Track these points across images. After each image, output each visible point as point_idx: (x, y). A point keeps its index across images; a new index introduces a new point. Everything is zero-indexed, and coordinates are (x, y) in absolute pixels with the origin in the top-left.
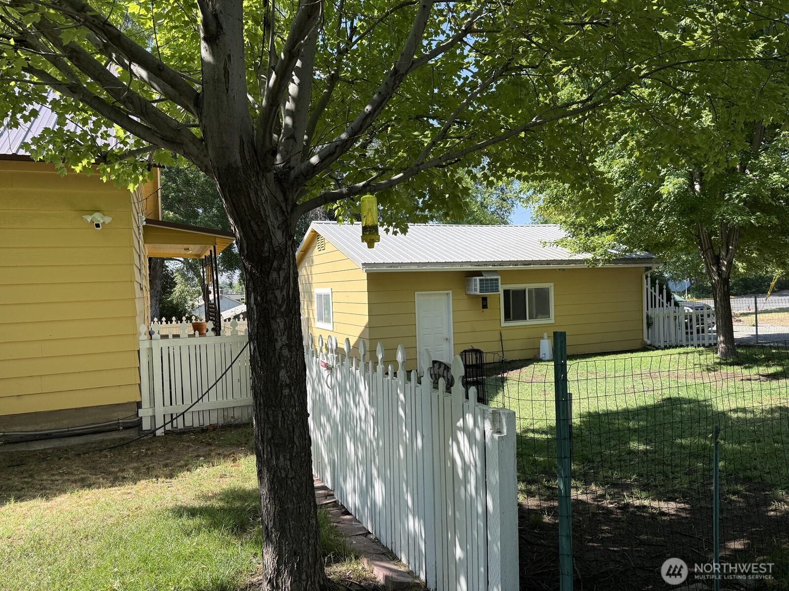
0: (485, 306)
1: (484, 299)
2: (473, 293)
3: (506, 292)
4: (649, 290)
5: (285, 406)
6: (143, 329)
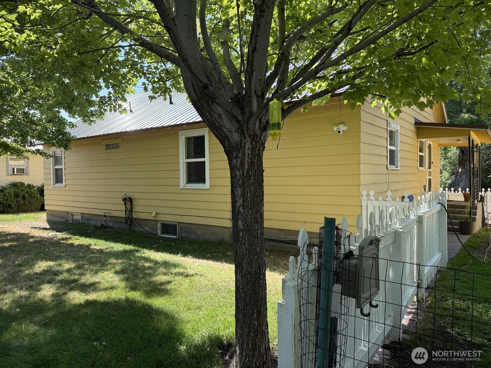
5: (241, 243)
6: (364, 193)
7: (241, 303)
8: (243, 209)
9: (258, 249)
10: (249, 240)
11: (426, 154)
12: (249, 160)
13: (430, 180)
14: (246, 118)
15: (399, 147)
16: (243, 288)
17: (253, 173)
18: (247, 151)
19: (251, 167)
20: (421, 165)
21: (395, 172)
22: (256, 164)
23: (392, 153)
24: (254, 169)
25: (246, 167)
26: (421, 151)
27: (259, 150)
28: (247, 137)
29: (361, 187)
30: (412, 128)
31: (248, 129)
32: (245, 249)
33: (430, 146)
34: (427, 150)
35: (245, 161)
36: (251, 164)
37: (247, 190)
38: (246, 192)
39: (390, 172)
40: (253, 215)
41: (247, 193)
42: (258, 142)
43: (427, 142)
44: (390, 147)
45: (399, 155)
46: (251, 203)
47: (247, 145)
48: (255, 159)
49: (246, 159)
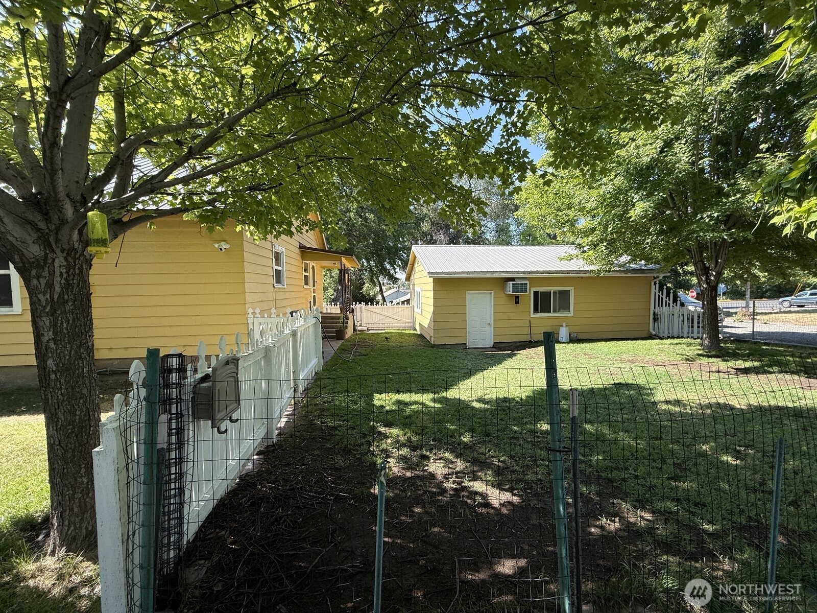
0: (517, 302)
1: (517, 297)
2: (508, 293)
3: (536, 293)
4: (657, 293)
5: (53, 388)
6: (250, 311)
7: (58, 463)
8: (55, 344)
9: (85, 391)
10: (67, 382)
11: (310, 274)
12: (63, 281)
13: (314, 296)
14: (53, 226)
15: (284, 268)
16: (60, 444)
17: (72, 297)
18: (57, 270)
19: (67, 289)
20: (306, 284)
21: (281, 290)
22: (75, 286)
23: (278, 273)
24: (72, 292)
25: (58, 289)
26: (306, 270)
27: (81, 269)
28: (58, 252)
29: (247, 306)
30: (297, 251)
31: (57, 241)
32: (62, 394)
33: (313, 267)
34: (311, 270)
35: (55, 282)
36: (67, 286)
37: (60, 319)
38: (59, 322)
39: (277, 290)
40: (73, 351)
41: (62, 323)
42: (79, 258)
43: (311, 264)
44: (276, 267)
45: (285, 275)
46: (69, 336)
47: (57, 260)
48: (73, 279)
49: (57, 279)
